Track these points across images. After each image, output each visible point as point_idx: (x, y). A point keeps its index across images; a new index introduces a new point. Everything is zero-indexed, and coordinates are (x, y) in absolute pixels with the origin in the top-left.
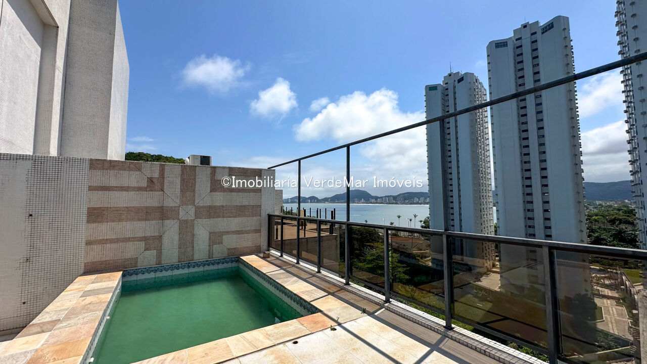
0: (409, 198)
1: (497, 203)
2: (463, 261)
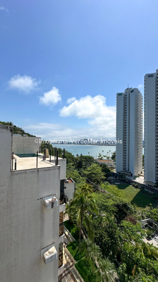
1: (145, 146)
2: (129, 171)
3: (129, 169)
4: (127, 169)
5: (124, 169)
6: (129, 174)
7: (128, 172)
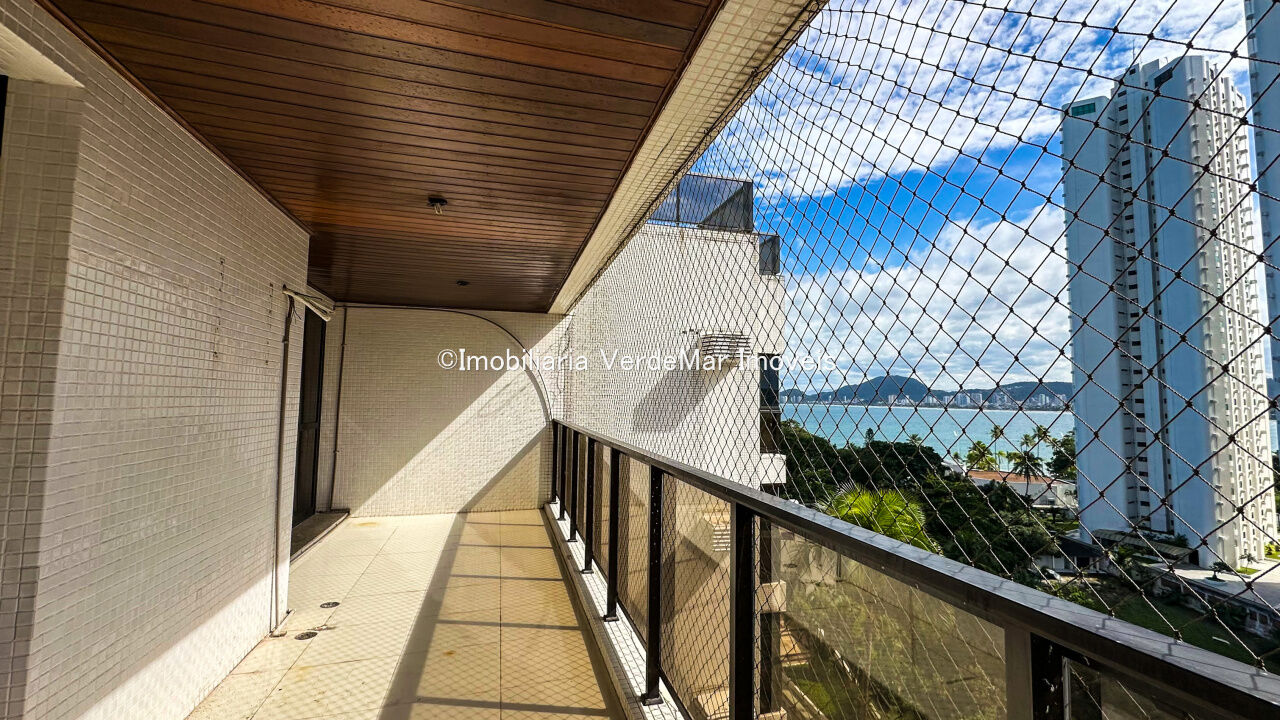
0: (1025, 395)
2: (1171, 532)
3: (1170, 522)
4: (1158, 522)
5: (1140, 522)
6: (1175, 551)
7: (1167, 542)
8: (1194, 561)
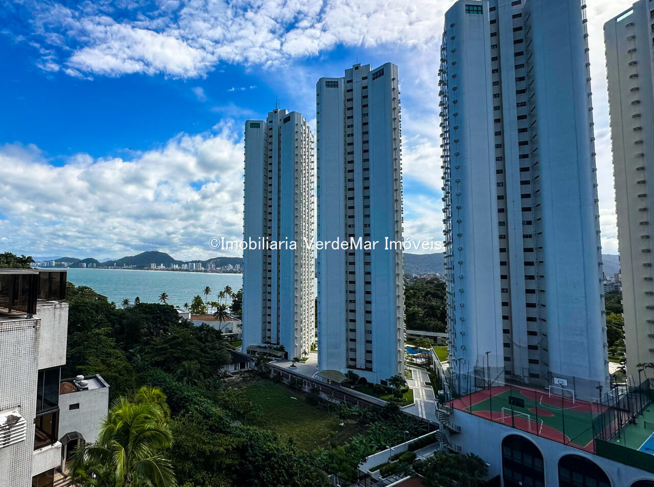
0: (222, 264)
1: (319, 273)
2: (278, 344)
3: (278, 339)
5: (266, 339)
6: (279, 354)
7: (276, 349)
8: (286, 358)
